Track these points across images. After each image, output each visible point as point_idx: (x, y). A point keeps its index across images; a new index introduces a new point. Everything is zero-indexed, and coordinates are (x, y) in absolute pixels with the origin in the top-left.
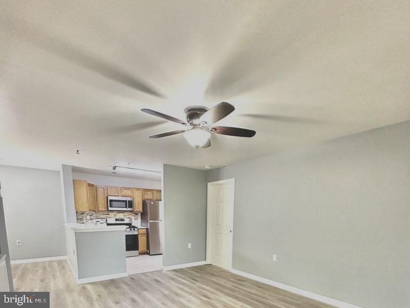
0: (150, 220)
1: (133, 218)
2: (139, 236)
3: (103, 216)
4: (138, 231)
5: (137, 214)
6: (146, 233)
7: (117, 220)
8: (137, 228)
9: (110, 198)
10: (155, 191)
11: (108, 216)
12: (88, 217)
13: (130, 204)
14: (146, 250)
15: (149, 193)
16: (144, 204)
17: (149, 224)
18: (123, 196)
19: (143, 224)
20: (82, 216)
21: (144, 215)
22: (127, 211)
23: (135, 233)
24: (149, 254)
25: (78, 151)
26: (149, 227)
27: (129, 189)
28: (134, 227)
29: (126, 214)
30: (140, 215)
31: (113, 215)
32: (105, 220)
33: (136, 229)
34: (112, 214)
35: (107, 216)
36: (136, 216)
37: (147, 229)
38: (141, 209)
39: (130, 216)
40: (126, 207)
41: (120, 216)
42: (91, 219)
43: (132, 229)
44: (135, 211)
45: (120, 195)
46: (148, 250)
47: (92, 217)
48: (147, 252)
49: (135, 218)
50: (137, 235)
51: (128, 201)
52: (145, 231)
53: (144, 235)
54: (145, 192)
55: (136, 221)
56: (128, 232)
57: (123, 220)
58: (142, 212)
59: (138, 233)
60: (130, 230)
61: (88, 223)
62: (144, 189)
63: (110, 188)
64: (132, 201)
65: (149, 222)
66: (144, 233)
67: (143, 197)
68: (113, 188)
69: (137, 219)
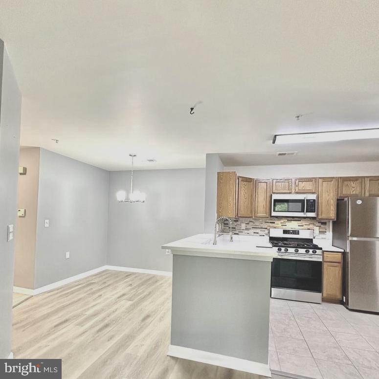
0: (352, 235)
1: (317, 229)
2: (325, 266)
3: (265, 225)
4: (323, 255)
5: (324, 224)
7: (285, 232)
8: (321, 249)
9: (275, 197)
10: (367, 180)
12: (243, 226)
13: (311, 206)
14: (338, 295)
15: (352, 184)
16: (341, 204)
17: (348, 242)
18: (297, 193)
19: (337, 243)
20: (235, 223)
21: (339, 225)
22: (305, 218)
23: (317, 258)
24: (345, 304)
25: (192, 109)
26: (348, 250)
27: (309, 180)
28: (316, 247)
29: (303, 222)
30: (330, 224)
31: (280, 225)
32: (267, 231)
33: (318, 252)
34: (278, 223)
35: (271, 225)
36: (323, 226)
37: (344, 254)
38: (333, 215)
39: (311, 226)
40: (303, 211)
41: (292, 225)
42: (247, 229)
43: (311, 251)
44: (320, 217)
45: (293, 191)
46: (344, 297)
47: (248, 226)
48: (341, 299)
49: (321, 230)
50: (320, 263)
51: (307, 200)
52: (340, 256)
53: (337, 264)
54: (343, 183)
55: (322, 236)
56: (302, 255)
57: (296, 232)
58: (335, 220)
59: (323, 260)
60: (306, 251)
61: (243, 233)
62: (340, 178)
63: (278, 181)
64: (314, 200)
65: (350, 238)
66: (338, 261)
67: (338, 191)
68: (281, 181)
69: (326, 232)
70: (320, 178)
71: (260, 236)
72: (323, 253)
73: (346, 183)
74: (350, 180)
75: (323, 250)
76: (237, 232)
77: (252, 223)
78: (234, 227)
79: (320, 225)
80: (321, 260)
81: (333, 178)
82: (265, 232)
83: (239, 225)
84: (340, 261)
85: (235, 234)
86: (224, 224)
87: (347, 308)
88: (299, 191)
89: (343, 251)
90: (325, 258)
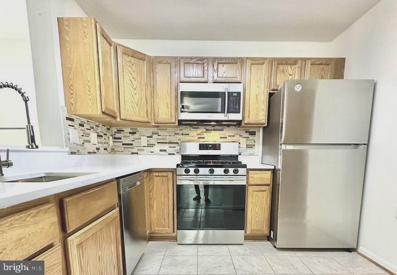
0: (286, 142)
1: (244, 142)
2: (250, 190)
3: (175, 139)
4: (247, 175)
6: (269, 181)
7: (203, 147)
8: (245, 166)
10: (309, 63)
11: (187, 138)
12: (144, 141)
13: (234, 102)
15: (290, 69)
16: (273, 98)
17: (280, 158)
18: (216, 82)
19: (267, 159)
20: (132, 137)
23: (239, 180)
26: (279, 167)
27: (233, 61)
29: (227, 132)
30: (260, 134)
31: (196, 137)
32: (178, 147)
33: (242, 171)
34: (194, 135)
35: (183, 137)
36: (251, 137)
37: (274, 171)
38: (262, 118)
40: (223, 111)
41: (212, 137)
42: (149, 145)
43: (231, 170)
44: (246, 121)
45: (210, 79)
46: (272, 232)
47: (152, 141)
48: (268, 235)
49: (249, 143)
50: (244, 186)
51: (228, 93)
52: (268, 175)
53: (265, 187)
54: (278, 67)
55: (250, 151)
56: (219, 177)
57: (216, 147)
58: (266, 125)
59: (247, 182)
60: (225, 171)
61: (145, 152)
62: (275, 59)
63: (187, 61)
64: (239, 93)
65: (283, 147)
66: (266, 183)
67: (270, 82)
68: (192, 61)
69: (254, 145)
70: (247, 58)
71: (169, 154)
72: (248, 172)
73: (281, 67)
74: (287, 64)
75: (248, 167)
76: (135, 150)
77: (157, 135)
78: (131, 142)
79: (247, 135)
80: (244, 183)
81: (266, 59)
82: (175, 149)
83: (137, 139)
84: (269, 183)
85: (132, 153)
86: (115, 138)
87: (275, 247)
88: (219, 79)
89: (273, 167)
90: (250, 179)
